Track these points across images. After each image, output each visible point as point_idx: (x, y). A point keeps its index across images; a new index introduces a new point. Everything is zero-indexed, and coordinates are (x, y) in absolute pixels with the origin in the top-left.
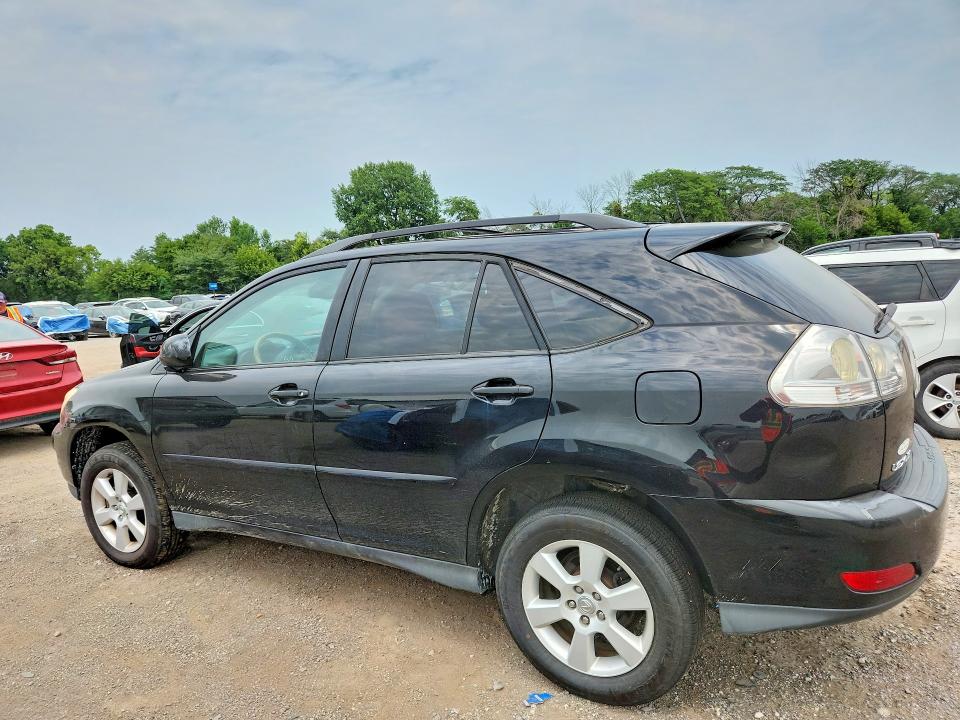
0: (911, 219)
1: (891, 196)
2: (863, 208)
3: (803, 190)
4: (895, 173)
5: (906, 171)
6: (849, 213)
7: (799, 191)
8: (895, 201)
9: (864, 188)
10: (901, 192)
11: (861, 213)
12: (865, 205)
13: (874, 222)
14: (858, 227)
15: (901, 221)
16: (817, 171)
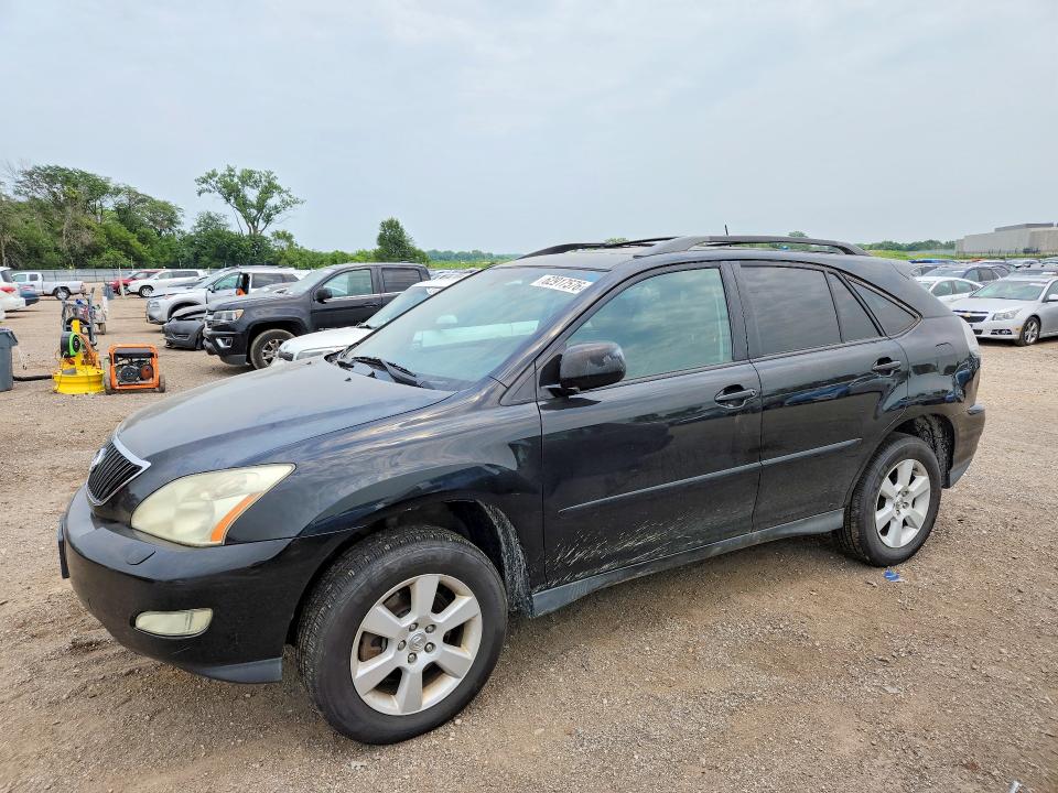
0: (139, 240)
1: (115, 215)
2: (90, 223)
3: (16, 193)
4: (118, 191)
5: (130, 191)
6: (76, 227)
7: (10, 193)
8: (122, 221)
9: (88, 201)
10: (125, 212)
11: (88, 228)
12: (92, 220)
13: (104, 240)
14: (87, 243)
15: (131, 241)
16: (30, 174)
